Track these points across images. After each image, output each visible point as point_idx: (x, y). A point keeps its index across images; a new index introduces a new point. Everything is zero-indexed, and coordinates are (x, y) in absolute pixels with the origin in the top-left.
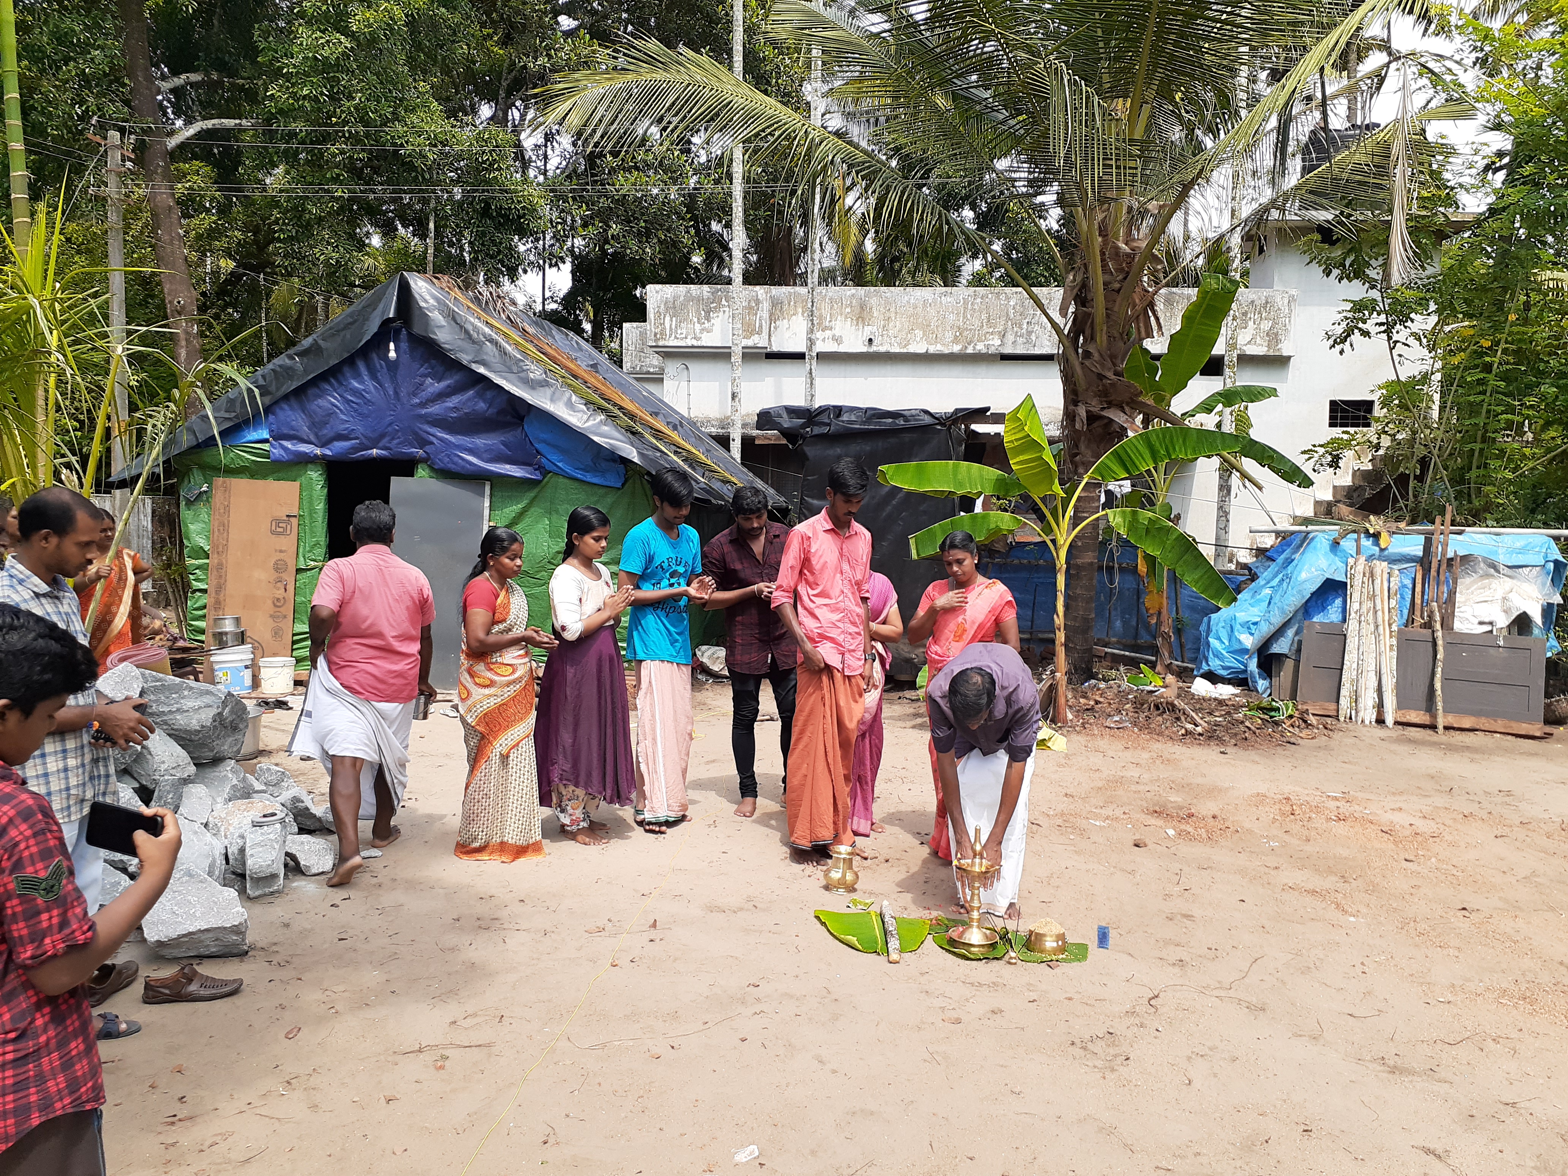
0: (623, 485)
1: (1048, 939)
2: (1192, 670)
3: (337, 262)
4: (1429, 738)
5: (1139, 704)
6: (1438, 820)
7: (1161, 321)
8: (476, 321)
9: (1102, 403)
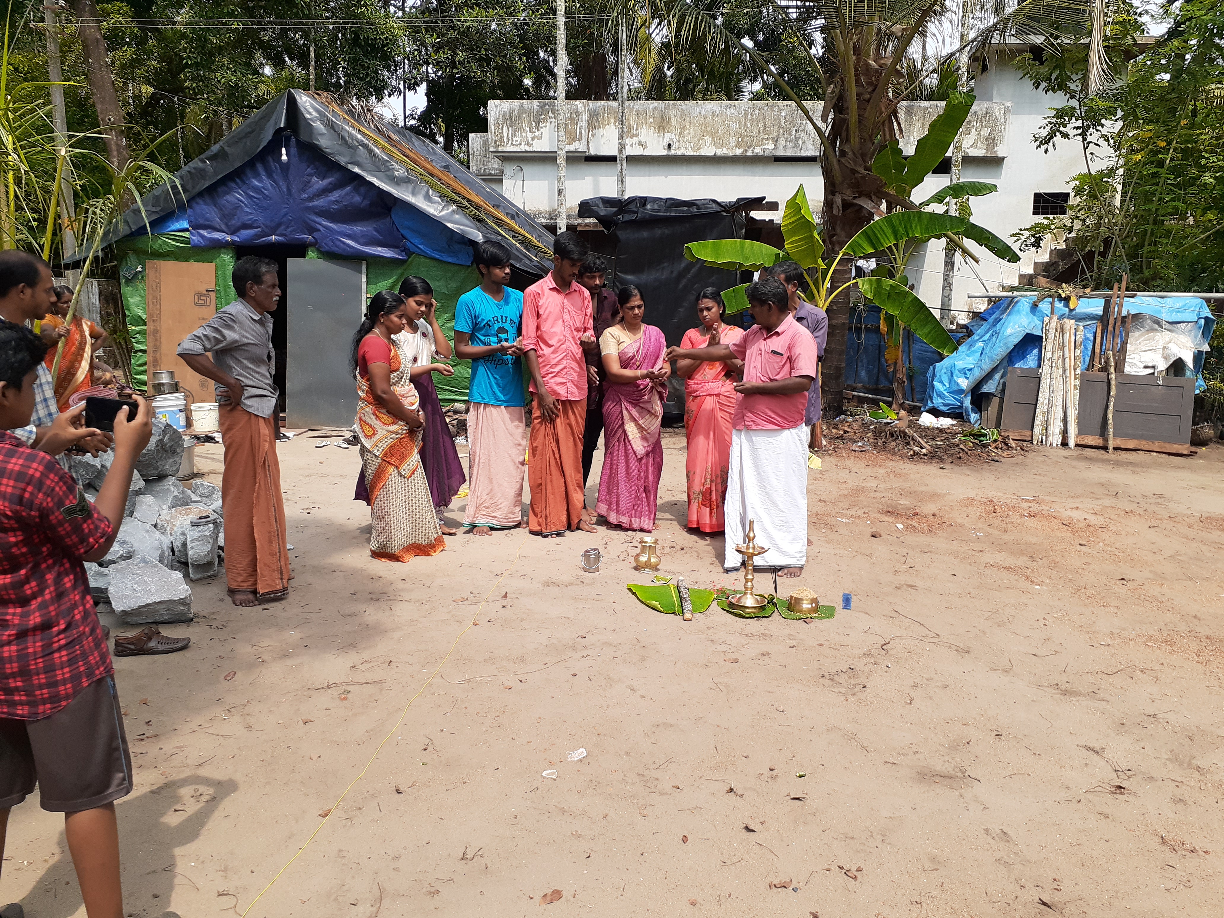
1: (805, 602)
2: (920, 408)
3: (237, 84)
4: (1101, 456)
5: (878, 433)
6: (1106, 516)
7: (903, 126)
8: (350, 130)
9: (854, 193)
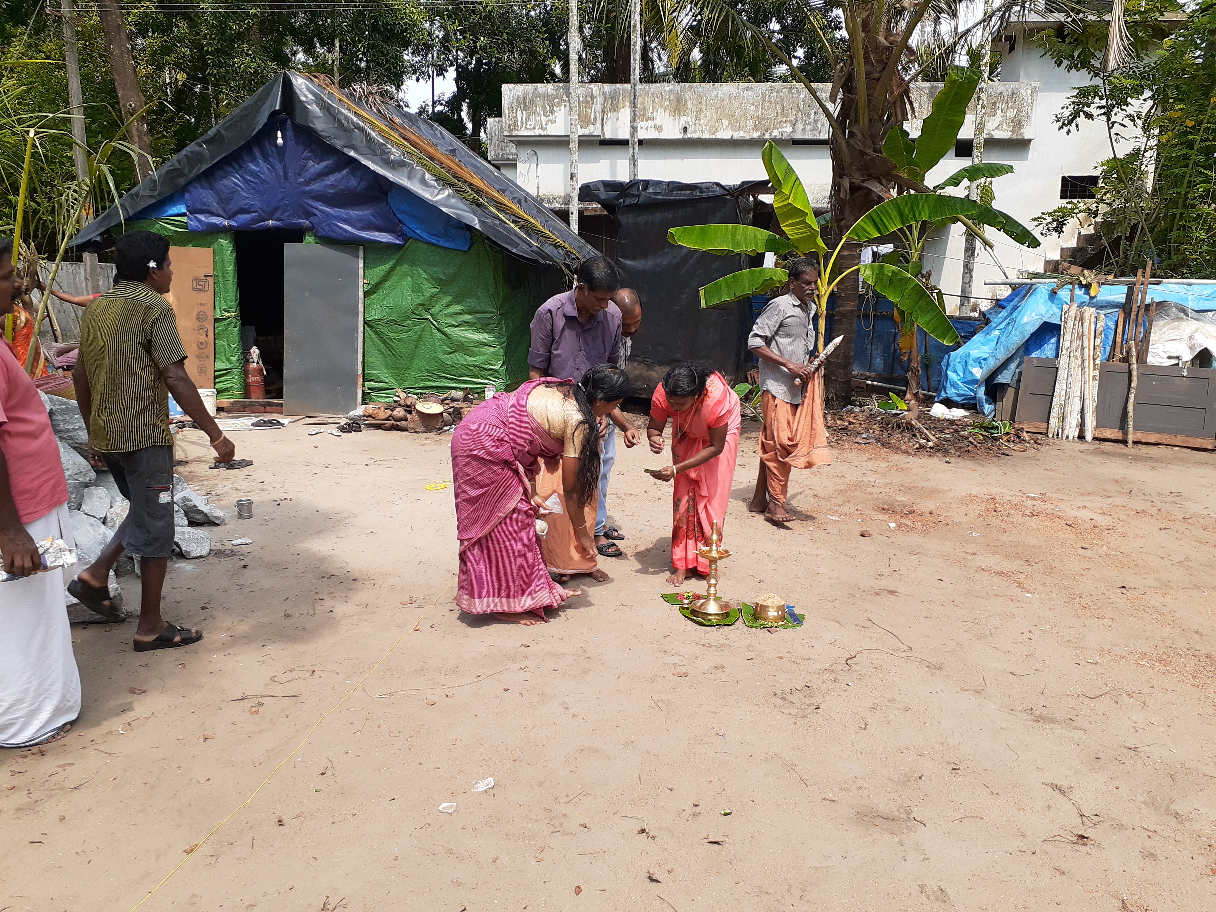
0: (469, 248)
1: (771, 609)
2: (933, 397)
3: (256, 71)
4: (1120, 451)
5: (885, 424)
6: (1114, 516)
7: (915, 105)
8: (346, 112)
9: (863, 175)
